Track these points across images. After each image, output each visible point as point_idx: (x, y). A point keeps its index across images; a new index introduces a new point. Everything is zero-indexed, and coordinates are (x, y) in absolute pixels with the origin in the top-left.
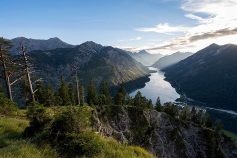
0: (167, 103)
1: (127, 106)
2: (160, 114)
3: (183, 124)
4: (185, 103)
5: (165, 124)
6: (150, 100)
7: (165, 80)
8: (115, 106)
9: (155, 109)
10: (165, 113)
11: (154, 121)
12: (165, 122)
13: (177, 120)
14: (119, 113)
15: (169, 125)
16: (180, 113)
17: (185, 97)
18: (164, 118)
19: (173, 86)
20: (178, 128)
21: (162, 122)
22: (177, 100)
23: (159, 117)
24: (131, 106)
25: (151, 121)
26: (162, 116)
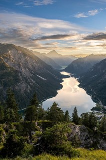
0: (84, 114)
1: (41, 121)
2: (78, 127)
3: (102, 135)
4: (100, 113)
5: (84, 138)
6: (67, 112)
7: (79, 86)
8: (27, 122)
9: (72, 122)
10: (83, 126)
11: (72, 136)
12: (84, 136)
13: (95, 133)
14: (32, 131)
15: (88, 139)
16: (98, 124)
17: (101, 106)
18: (83, 131)
19: (88, 93)
20: (98, 141)
21: (81, 136)
22: (93, 109)
23: (77, 131)
24: (46, 121)
25: (68, 136)
26: (80, 130)
